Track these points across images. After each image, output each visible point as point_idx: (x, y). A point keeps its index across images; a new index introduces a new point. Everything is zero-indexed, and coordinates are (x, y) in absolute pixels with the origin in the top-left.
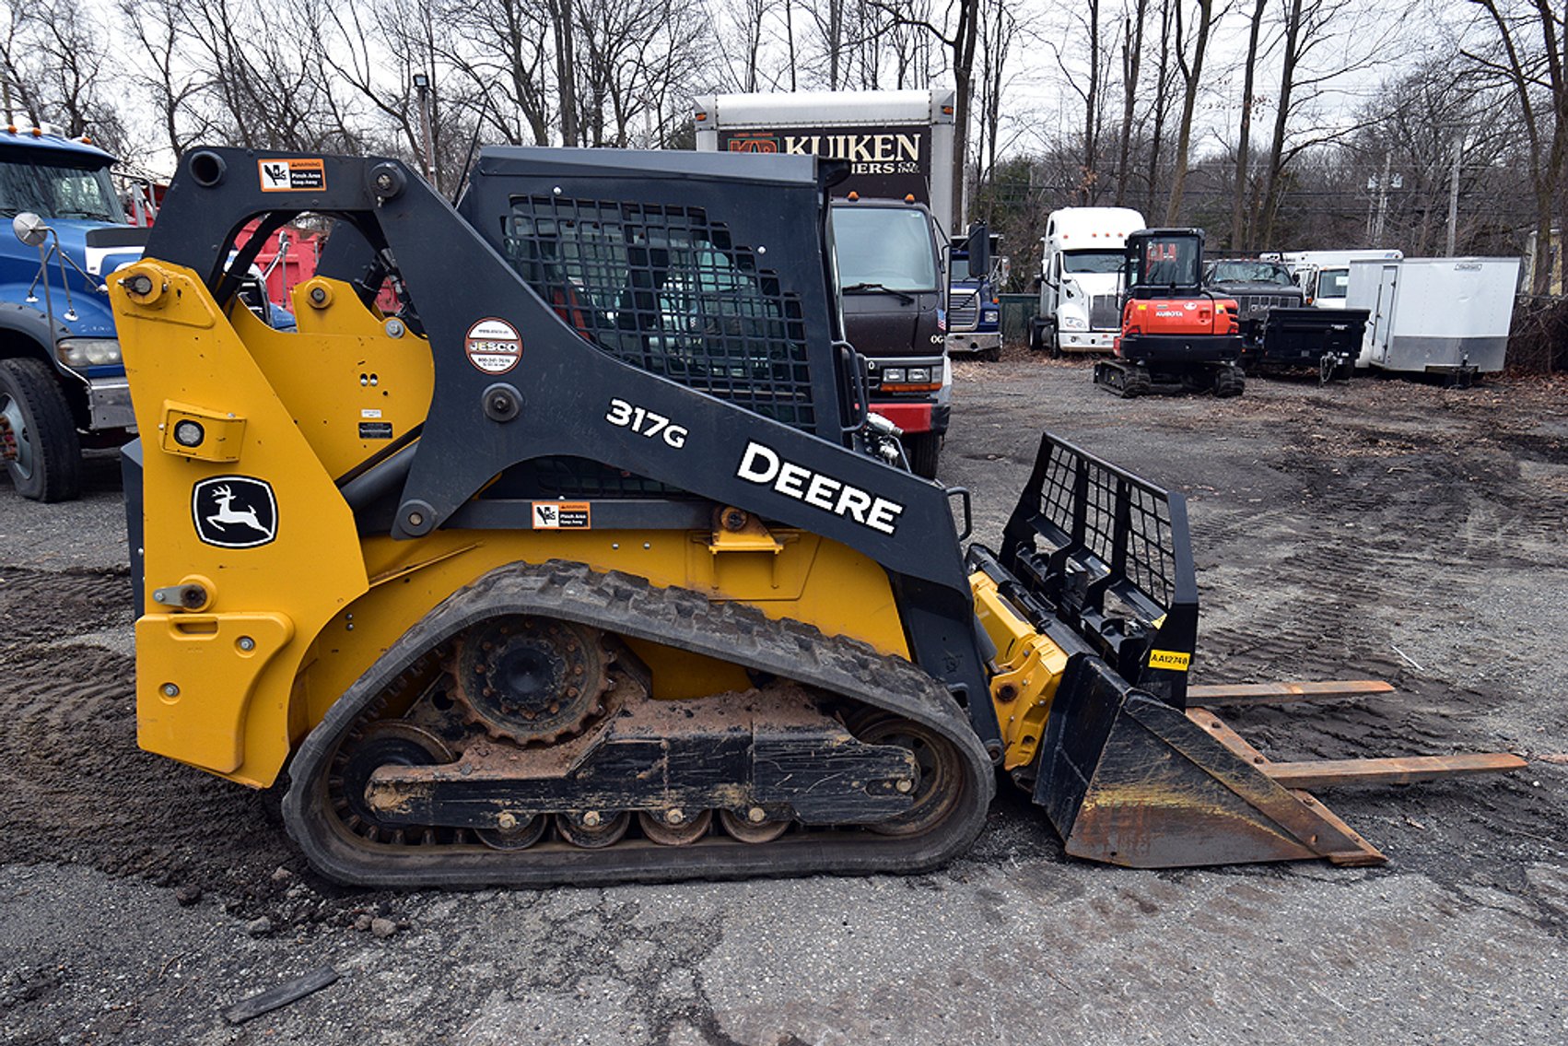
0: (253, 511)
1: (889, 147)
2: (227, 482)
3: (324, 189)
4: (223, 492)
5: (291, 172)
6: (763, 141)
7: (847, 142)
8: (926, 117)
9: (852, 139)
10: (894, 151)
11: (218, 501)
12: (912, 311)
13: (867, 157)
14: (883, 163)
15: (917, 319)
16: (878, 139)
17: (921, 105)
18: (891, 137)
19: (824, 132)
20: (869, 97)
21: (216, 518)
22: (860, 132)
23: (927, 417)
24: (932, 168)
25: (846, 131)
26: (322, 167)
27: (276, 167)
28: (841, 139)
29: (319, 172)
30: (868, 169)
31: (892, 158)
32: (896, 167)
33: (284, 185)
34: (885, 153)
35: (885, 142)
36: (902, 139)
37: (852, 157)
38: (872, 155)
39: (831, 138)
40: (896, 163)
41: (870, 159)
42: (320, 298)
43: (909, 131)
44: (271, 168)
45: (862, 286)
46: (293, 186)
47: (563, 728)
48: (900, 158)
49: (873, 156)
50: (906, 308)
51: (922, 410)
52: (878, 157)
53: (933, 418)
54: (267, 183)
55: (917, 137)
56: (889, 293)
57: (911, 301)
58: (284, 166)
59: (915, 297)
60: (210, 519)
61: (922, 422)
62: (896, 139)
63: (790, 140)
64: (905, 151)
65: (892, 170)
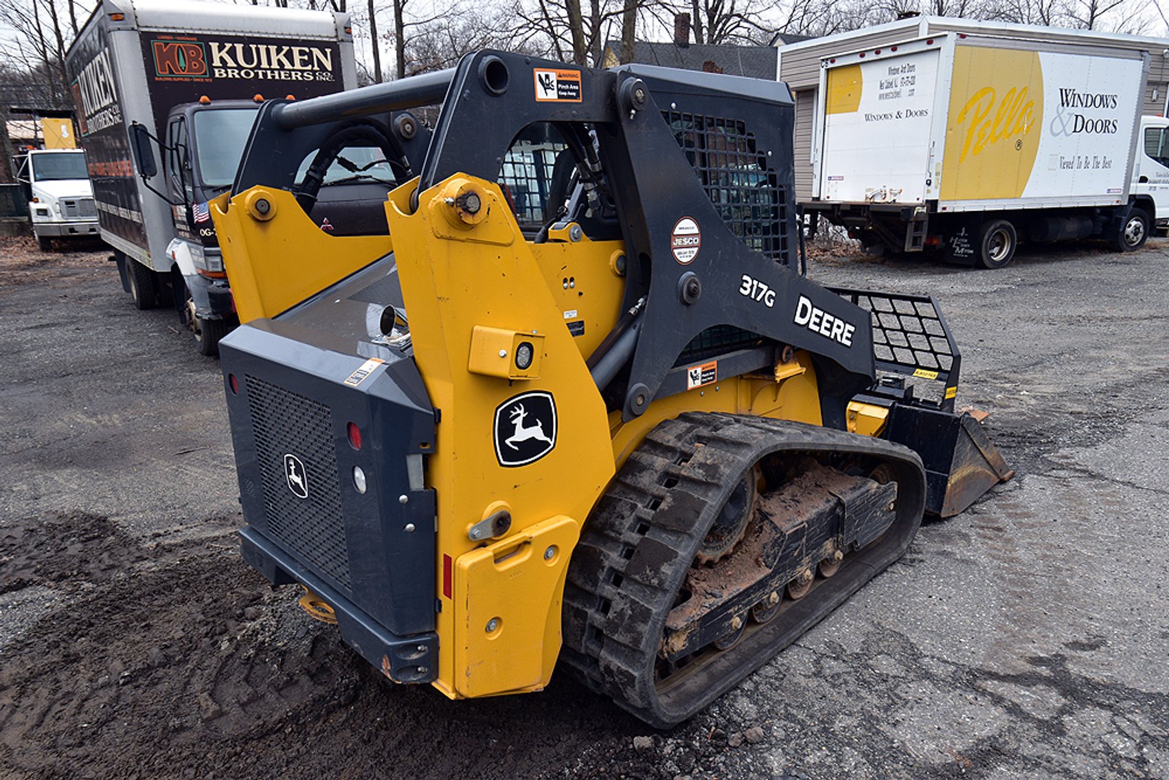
0: (540, 424)
1: (306, 58)
2: (520, 401)
3: (580, 101)
4: (518, 411)
5: (558, 82)
6: (188, 44)
7: (268, 51)
8: (334, 35)
9: (273, 49)
10: (311, 61)
11: (513, 422)
13: (288, 66)
14: (302, 71)
16: (296, 50)
17: (327, 24)
18: (307, 50)
19: (247, 41)
20: (281, 13)
21: (512, 439)
22: (279, 43)
24: (344, 78)
25: (267, 41)
26: (579, 79)
27: (547, 77)
28: (262, 48)
29: (576, 83)
30: (290, 76)
31: (309, 67)
32: (314, 76)
33: (552, 95)
34: (304, 63)
35: (302, 53)
36: (316, 51)
37: (275, 65)
38: (292, 63)
39: (253, 47)
40: (314, 72)
41: (291, 67)
42: (264, 209)
43: (322, 46)
44: (544, 78)
46: (560, 97)
47: (736, 539)
48: (316, 68)
49: (293, 65)
52: (298, 66)
54: (541, 94)
55: (328, 51)
58: (553, 76)
60: (508, 442)
62: (311, 51)
63: (214, 46)
64: (320, 63)
65: (312, 78)
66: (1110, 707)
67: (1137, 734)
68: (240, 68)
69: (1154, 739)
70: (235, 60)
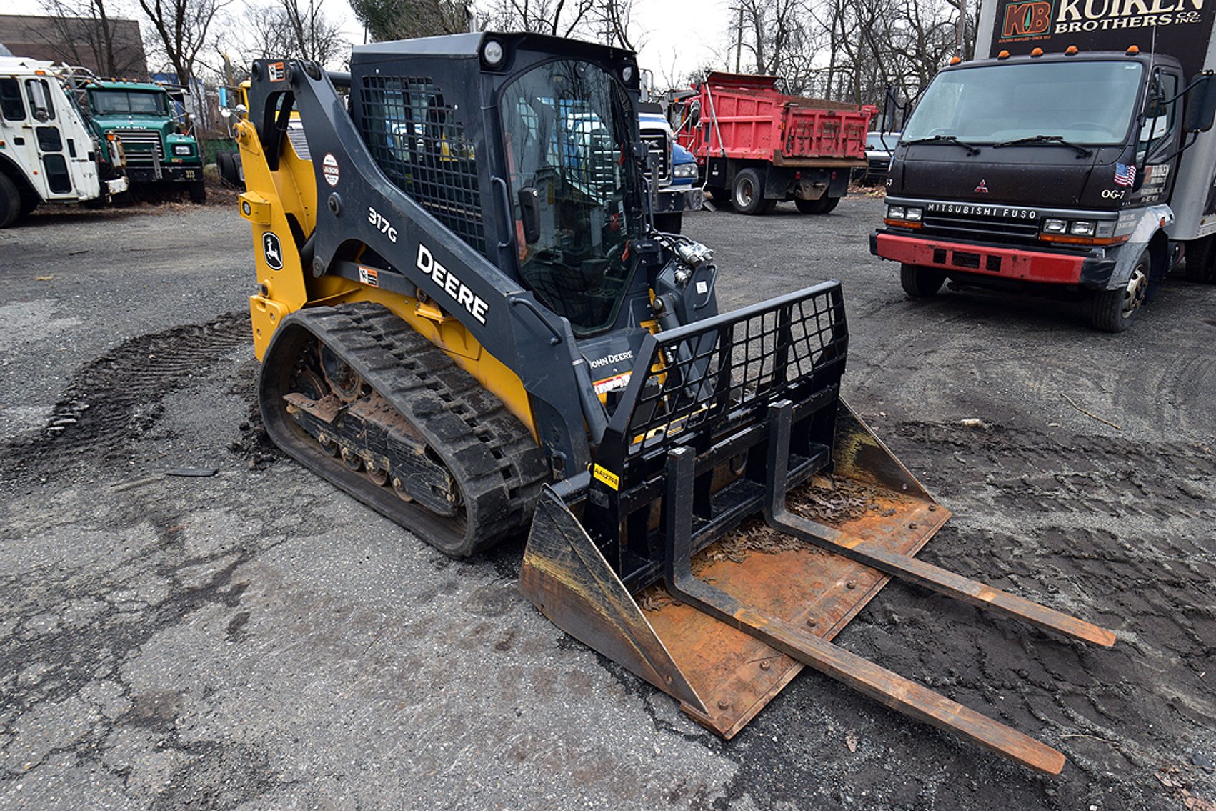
6: (1039, 3)
12: (1088, 164)
13: (1143, 10)
14: (1159, 15)
15: (1089, 172)
23: (1078, 270)
30: (1142, 21)
31: (1171, 9)
32: (1174, 18)
37: (1127, 12)
38: (1149, 6)
40: (1175, 14)
41: (1147, 12)
45: (1040, 138)
48: (1179, 8)
49: (1150, 9)
50: (1082, 161)
51: (1073, 262)
53: (1083, 272)
56: (1066, 145)
57: (1089, 155)
59: (1095, 151)
61: (1070, 274)
65: (1169, 21)
66: (159, 607)
67: (122, 608)
68: (1084, 19)
69: (110, 615)
70: (1082, 12)
